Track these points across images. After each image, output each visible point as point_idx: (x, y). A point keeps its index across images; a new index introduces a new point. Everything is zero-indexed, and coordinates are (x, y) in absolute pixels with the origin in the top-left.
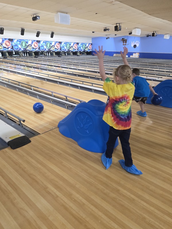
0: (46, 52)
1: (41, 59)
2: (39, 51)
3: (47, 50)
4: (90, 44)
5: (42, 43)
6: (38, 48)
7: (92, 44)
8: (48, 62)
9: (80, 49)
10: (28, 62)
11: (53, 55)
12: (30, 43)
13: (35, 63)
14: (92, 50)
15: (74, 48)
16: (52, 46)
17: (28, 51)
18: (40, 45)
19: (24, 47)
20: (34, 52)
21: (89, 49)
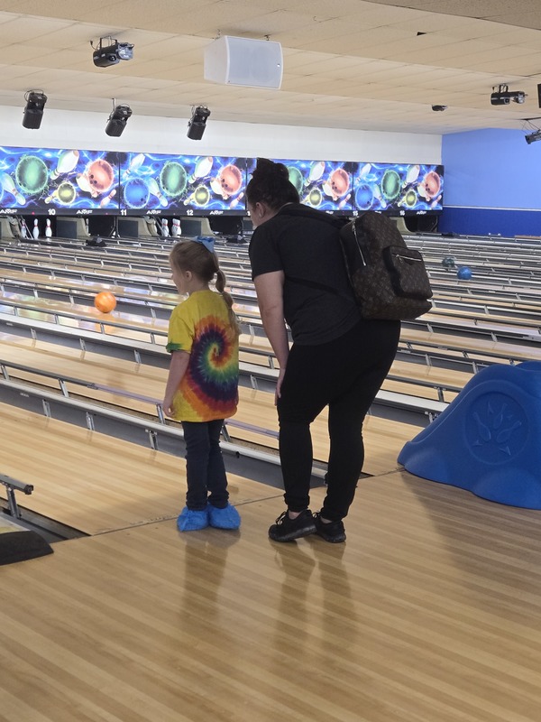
0: (159, 218)
1: (126, 253)
2: (115, 210)
3: (164, 203)
4: (429, 167)
5: (136, 163)
6: (114, 192)
8: (160, 273)
9: (364, 197)
10: (47, 272)
12: (67, 164)
13: (89, 278)
14: (440, 202)
16: (196, 184)
17: (52, 212)
18: (126, 178)
19: (34, 189)
20: (85, 217)
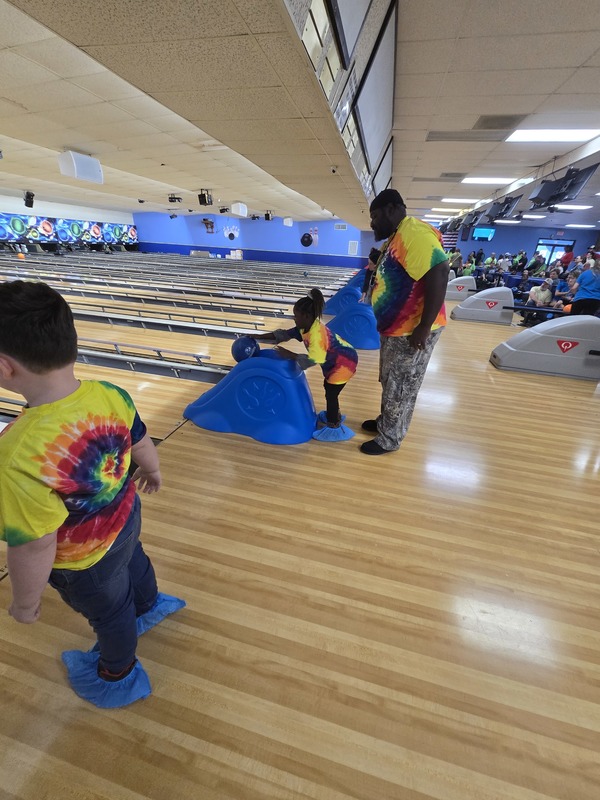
7: (135, 227)
11: (36, 251)
15: (93, 235)
21: (131, 237)
